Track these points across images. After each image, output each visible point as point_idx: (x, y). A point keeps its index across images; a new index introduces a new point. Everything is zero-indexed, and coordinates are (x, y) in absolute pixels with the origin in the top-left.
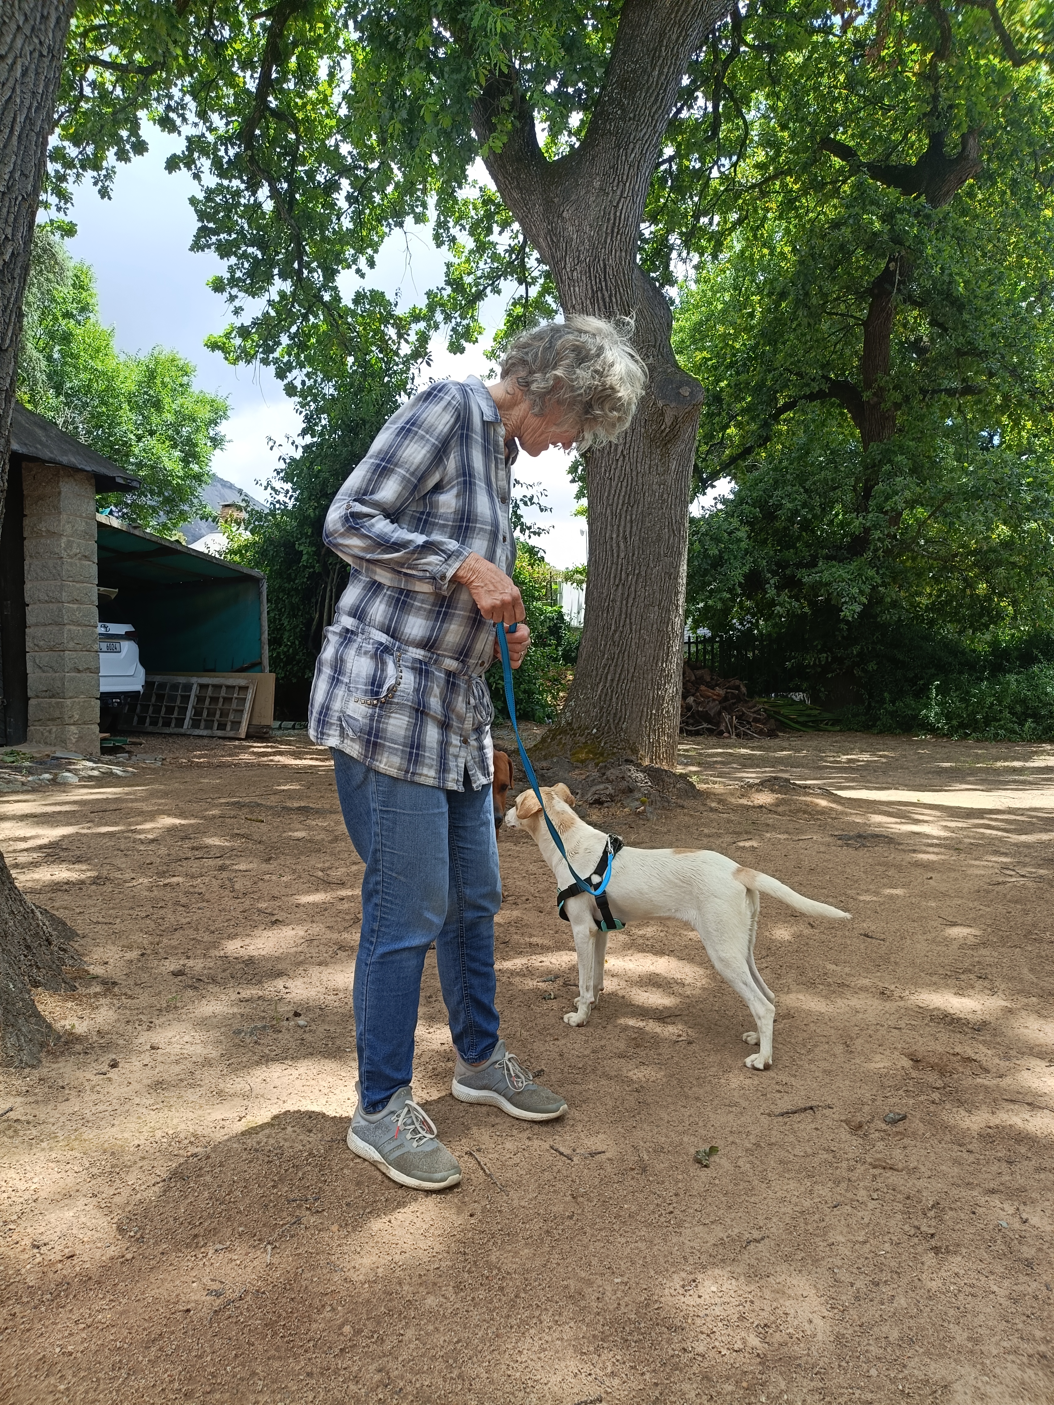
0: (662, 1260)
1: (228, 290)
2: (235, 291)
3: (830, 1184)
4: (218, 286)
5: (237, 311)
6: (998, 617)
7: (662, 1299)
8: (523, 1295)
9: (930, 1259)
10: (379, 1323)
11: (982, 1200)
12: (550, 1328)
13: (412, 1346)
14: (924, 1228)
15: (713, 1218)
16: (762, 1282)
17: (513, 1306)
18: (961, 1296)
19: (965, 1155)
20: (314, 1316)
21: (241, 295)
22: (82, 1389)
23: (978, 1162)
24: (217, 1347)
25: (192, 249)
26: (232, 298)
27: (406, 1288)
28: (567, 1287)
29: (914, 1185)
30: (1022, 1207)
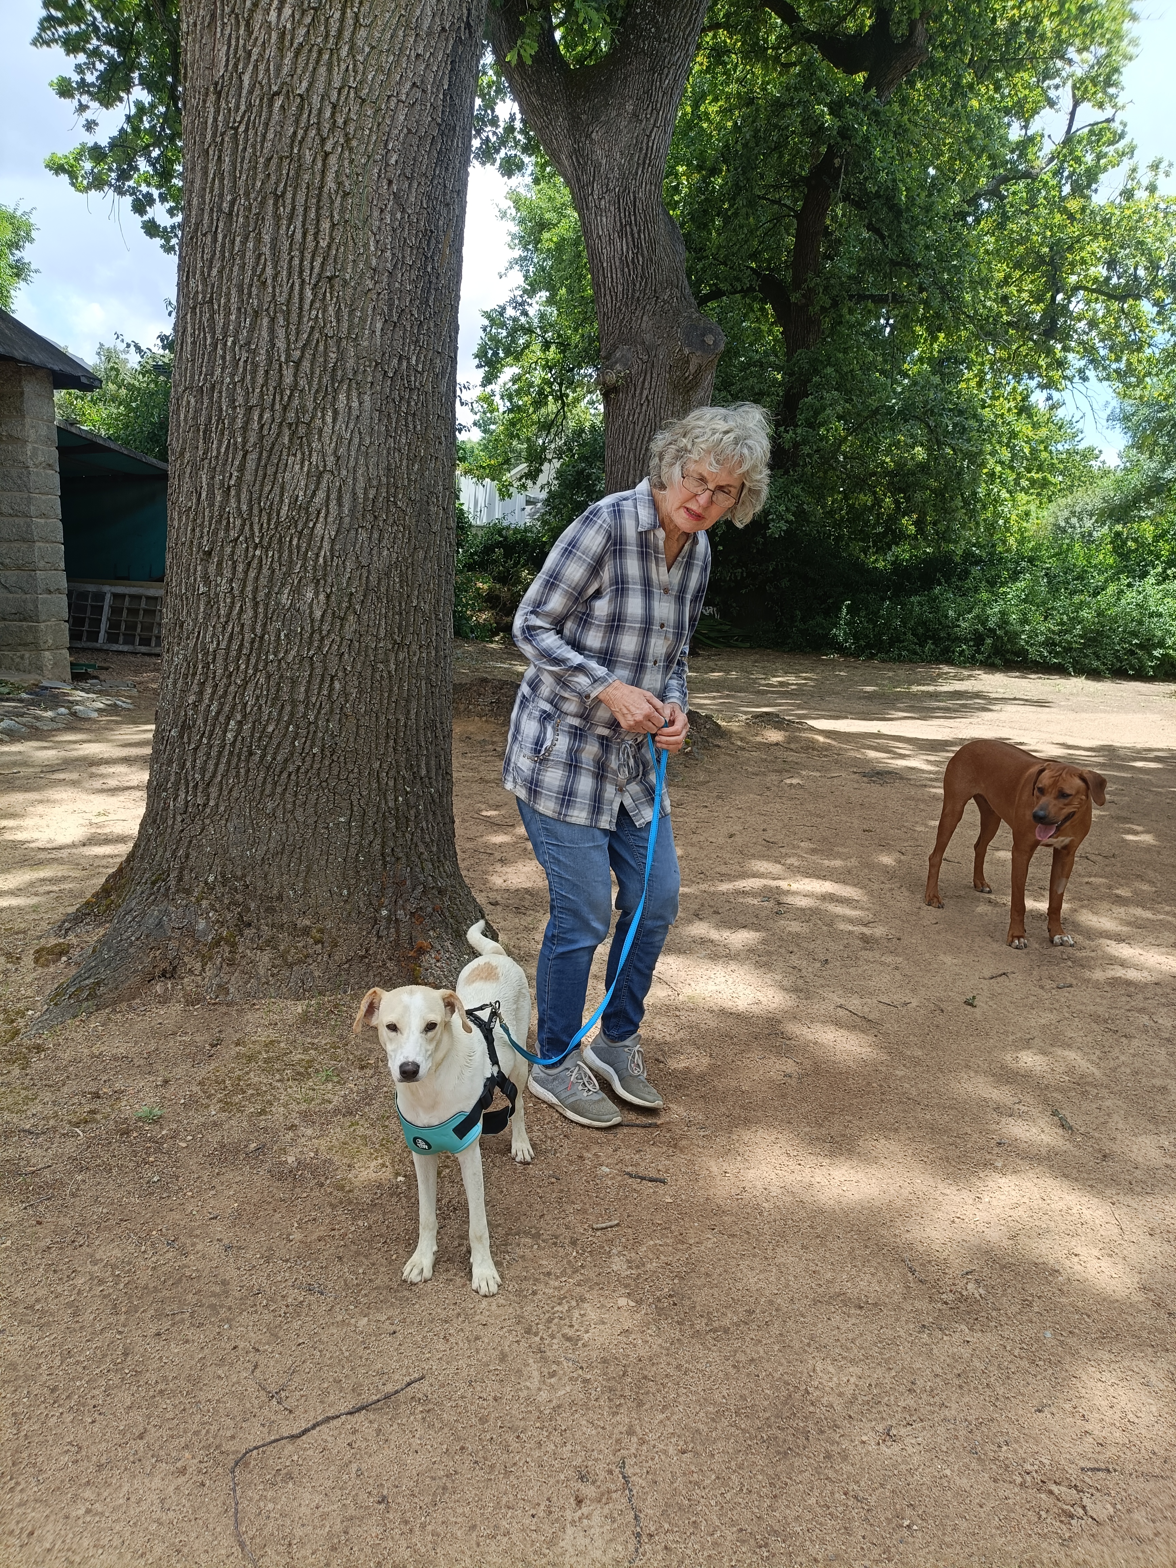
1: (77, 96)
2: (85, 99)
4: (65, 89)
5: (90, 126)
6: (899, 536)
21: (94, 105)
25: (34, 43)
26: (82, 108)
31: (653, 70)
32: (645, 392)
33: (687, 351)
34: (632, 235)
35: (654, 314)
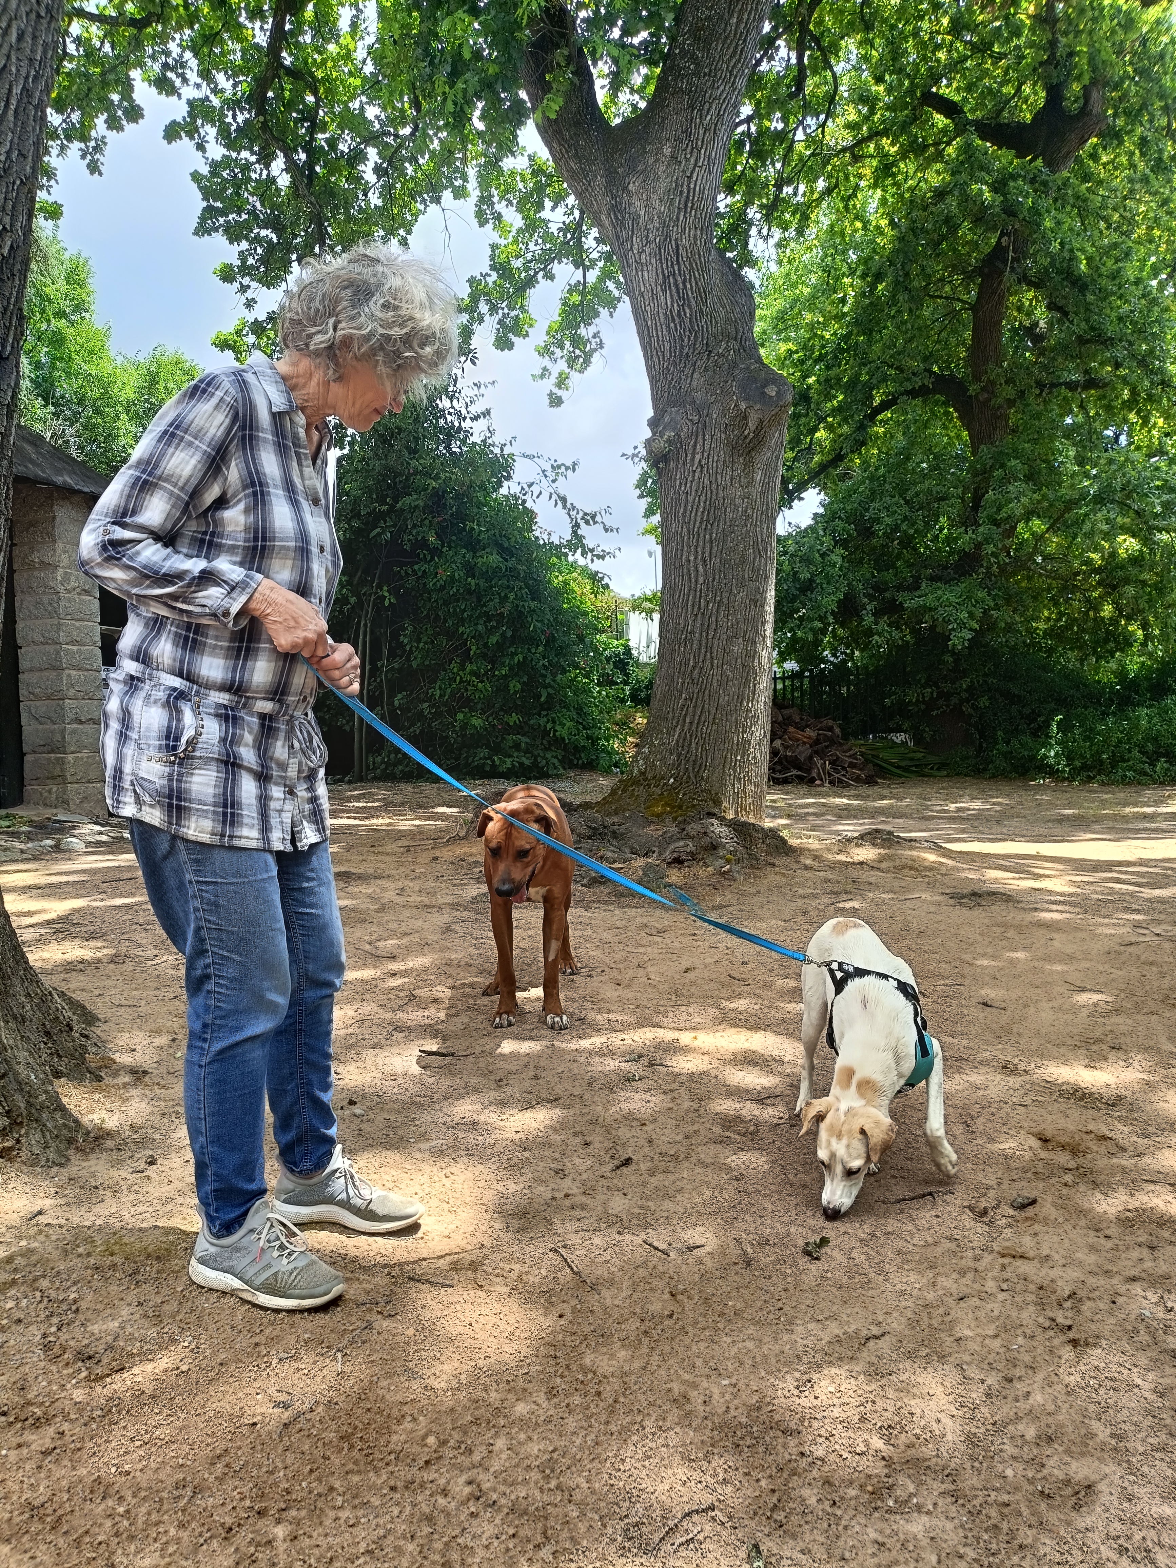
0: (773, 1361)
1: (239, 279)
2: (246, 281)
3: (955, 1276)
4: (227, 275)
5: (250, 304)
6: (1125, 643)
7: (776, 1402)
8: (622, 1399)
9: (1067, 1353)
10: (465, 1433)
11: (1122, 1289)
12: (653, 1434)
13: (504, 1456)
14: (1060, 1320)
15: (827, 1313)
16: (884, 1381)
17: (612, 1412)
18: (1102, 1391)
19: (1103, 1241)
20: (394, 1427)
21: (254, 285)
22: (143, 1510)
23: (1116, 1248)
24: (289, 1461)
25: (197, 233)
26: (244, 289)
27: (493, 1395)
28: (670, 1390)
29: (1047, 1274)
30: (1166, 1296)
31: (692, 107)
32: (698, 457)
33: (743, 406)
34: (677, 286)
35: (706, 369)
